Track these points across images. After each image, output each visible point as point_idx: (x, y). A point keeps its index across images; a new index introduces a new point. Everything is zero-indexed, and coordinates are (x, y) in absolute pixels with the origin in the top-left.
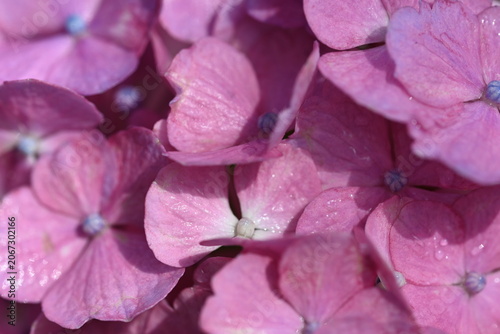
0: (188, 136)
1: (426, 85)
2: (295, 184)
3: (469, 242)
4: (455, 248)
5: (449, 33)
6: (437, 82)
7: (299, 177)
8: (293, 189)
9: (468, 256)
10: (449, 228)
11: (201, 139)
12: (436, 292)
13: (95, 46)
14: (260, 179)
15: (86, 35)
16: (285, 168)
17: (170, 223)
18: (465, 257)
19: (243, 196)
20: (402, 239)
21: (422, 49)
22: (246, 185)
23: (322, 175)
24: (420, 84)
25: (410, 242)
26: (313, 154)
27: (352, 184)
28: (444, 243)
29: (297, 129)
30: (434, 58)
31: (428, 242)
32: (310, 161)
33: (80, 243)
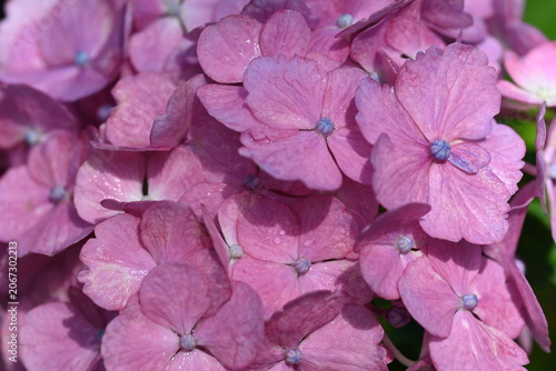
0: (121, 136)
1: (271, 113)
2: (187, 178)
3: (303, 236)
4: (291, 238)
5: (300, 81)
6: (280, 112)
7: (190, 173)
8: (186, 181)
9: (301, 246)
10: (288, 222)
11: (130, 139)
12: (270, 266)
13: (91, 74)
14: (164, 172)
15: (88, 67)
16: (182, 165)
17: (94, 192)
18: (299, 246)
19: (151, 182)
20: (249, 224)
21: (274, 87)
22: (155, 175)
23: (206, 174)
24: (266, 112)
25: (255, 227)
26: (201, 158)
27: (224, 182)
28: (283, 233)
29: (189, 137)
30: (282, 95)
31: (270, 230)
32: (198, 162)
33: (49, 206)
